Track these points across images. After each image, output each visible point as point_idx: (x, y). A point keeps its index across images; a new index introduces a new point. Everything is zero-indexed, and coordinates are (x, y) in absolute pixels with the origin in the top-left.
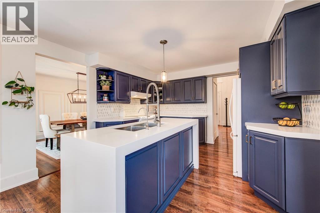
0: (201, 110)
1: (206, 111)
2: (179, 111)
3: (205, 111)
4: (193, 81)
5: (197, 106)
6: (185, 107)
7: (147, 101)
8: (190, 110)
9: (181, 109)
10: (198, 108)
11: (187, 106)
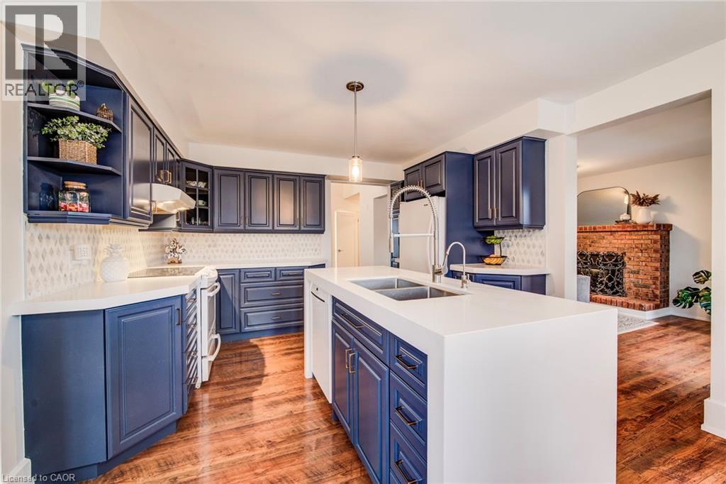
0: (308, 249)
1: (318, 251)
2: (251, 252)
3: (316, 251)
4: (300, 179)
5: (300, 240)
6: (270, 241)
7: (172, 223)
8: (283, 250)
9: (259, 246)
10: (302, 245)
11: (274, 241)
